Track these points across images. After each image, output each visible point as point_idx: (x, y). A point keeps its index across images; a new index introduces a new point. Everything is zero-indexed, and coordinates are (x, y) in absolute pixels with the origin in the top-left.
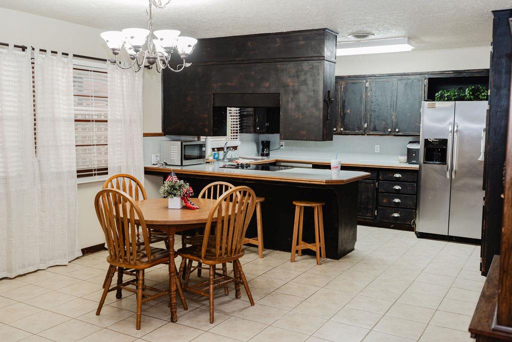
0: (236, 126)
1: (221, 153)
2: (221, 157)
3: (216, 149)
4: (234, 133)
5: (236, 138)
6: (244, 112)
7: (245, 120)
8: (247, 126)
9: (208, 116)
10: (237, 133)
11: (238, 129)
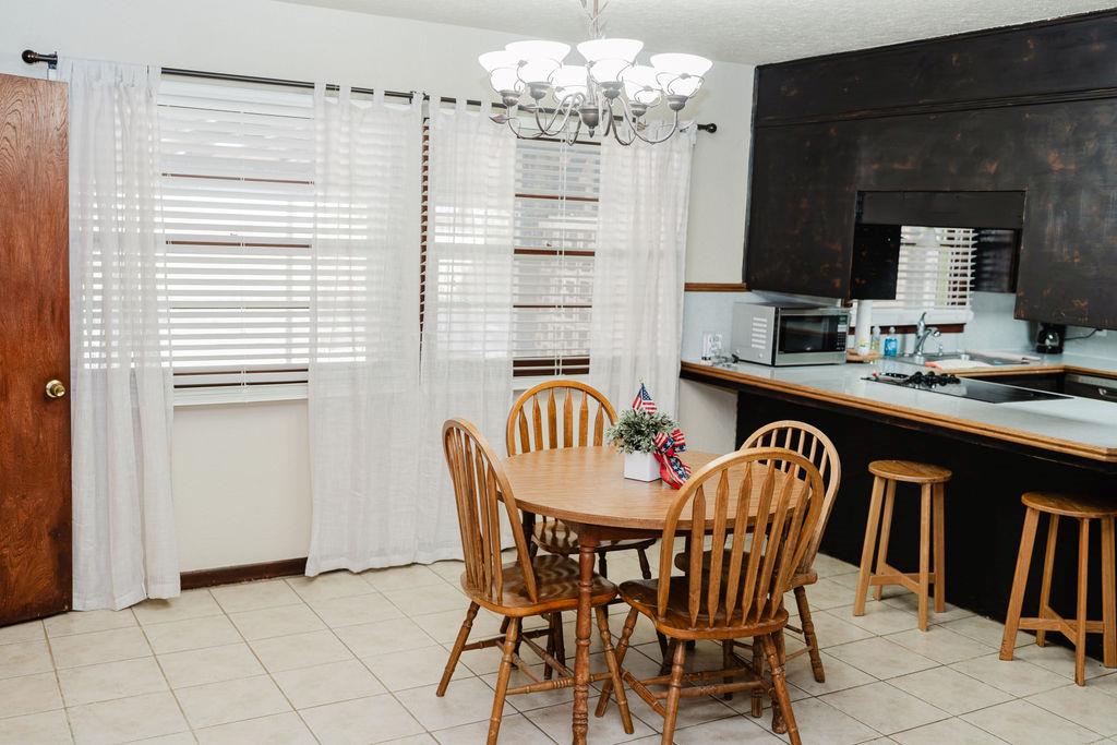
0: (964, 271)
1: (911, 338)
2: (910, 349)
3: (892, 330)
4: (955, 289)
5: (964, 304)
6: (987, 236)
7: (988, 258)
8: (992, 273)
9: (842, 245)
10: (965, 289)
11: (969, 279)
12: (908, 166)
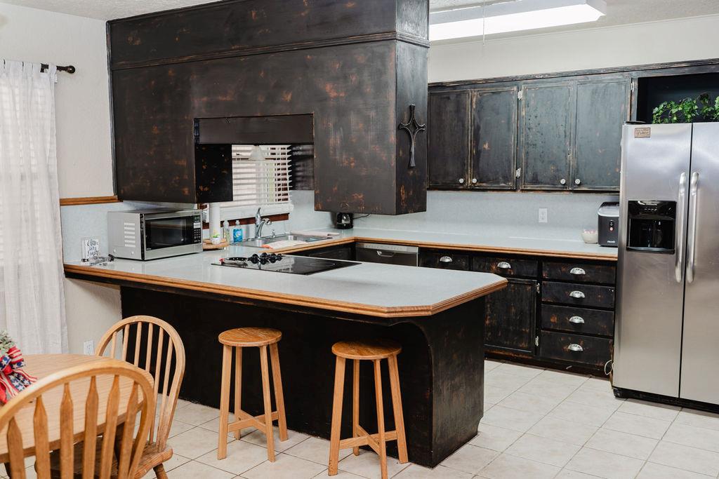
0: (284, 177)
1: (252, 226)
2: (252, 235)
3: (238, 222)
4: (279, 190)
5: (287, 199)
6: (297, 151)
7: (299, 166)
8: (303, 177)
9: (187, 162)
10: (286, 189)
11: (288, 182)
12: (228, 98)
